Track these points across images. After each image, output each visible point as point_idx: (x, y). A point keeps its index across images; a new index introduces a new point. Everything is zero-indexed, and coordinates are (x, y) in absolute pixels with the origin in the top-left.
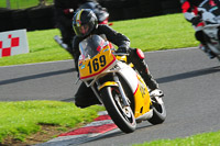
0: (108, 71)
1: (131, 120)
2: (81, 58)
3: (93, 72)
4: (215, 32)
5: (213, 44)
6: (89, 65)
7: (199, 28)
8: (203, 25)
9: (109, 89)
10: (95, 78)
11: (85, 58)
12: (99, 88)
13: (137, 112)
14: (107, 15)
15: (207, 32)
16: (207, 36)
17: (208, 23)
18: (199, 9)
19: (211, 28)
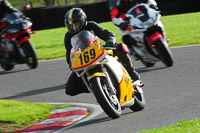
0: (98, 63)
1: (117, 107)
2: (72, 51)
3: (84, 63)
4: (141, 36)
5: (139, 47)
6: (80, 57)
7: (126, 33)
8: (130, 29)
9: (99, 79)
10: (86, 69)
11: (76, 51)
12: (89, 78)
13: (122, 100)
14: (30, 24)
15: (134, 36)
16: (133, 39)
17: (135, 28)
18: (127, 15)
19: (137, 33)
